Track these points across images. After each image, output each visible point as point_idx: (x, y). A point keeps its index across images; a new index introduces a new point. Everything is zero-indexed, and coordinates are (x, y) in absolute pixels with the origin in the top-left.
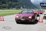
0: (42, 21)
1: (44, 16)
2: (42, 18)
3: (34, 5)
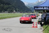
0: (36, 26)
1: (38, 20)
2: (36, 23)
3: (28, 8)
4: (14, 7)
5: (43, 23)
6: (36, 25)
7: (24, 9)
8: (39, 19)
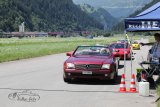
4: (20, 8)
5: (155, 78)
6: (134, 83)
7: (68, 18)
8: (141, 64)
